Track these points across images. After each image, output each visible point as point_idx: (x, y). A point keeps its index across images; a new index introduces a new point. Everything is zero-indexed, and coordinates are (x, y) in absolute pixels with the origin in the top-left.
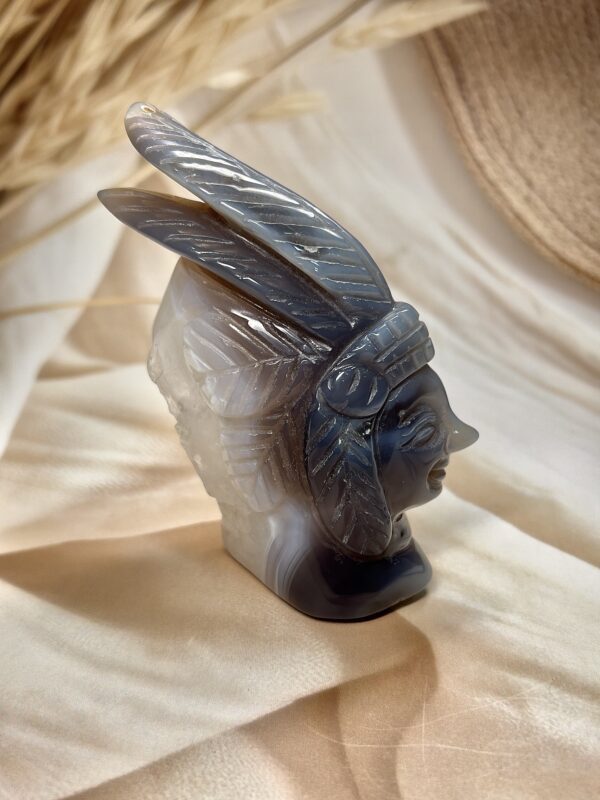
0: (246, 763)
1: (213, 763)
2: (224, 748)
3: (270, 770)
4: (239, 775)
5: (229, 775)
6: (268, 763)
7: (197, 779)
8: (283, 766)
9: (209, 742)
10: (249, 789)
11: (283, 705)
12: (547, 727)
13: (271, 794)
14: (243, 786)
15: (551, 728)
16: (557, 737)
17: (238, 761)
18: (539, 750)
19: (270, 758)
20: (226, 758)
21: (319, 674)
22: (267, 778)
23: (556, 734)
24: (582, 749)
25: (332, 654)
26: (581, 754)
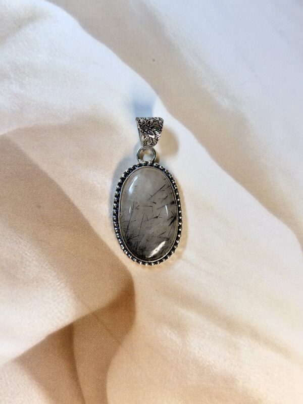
0: (20, 386)
2: (7, 376)
5: (12, 395)
6: (34, 385)
8: (42, 387)
11: (39, 340)
15: (198, 352)
16: (201, 359)
17: (16, 384)
18: (189, 369)
19: (34, 382)
21: (60, 312)
23: (201, 357)
24: (213, 367)
25: (69, 294)
26: (212, 371)
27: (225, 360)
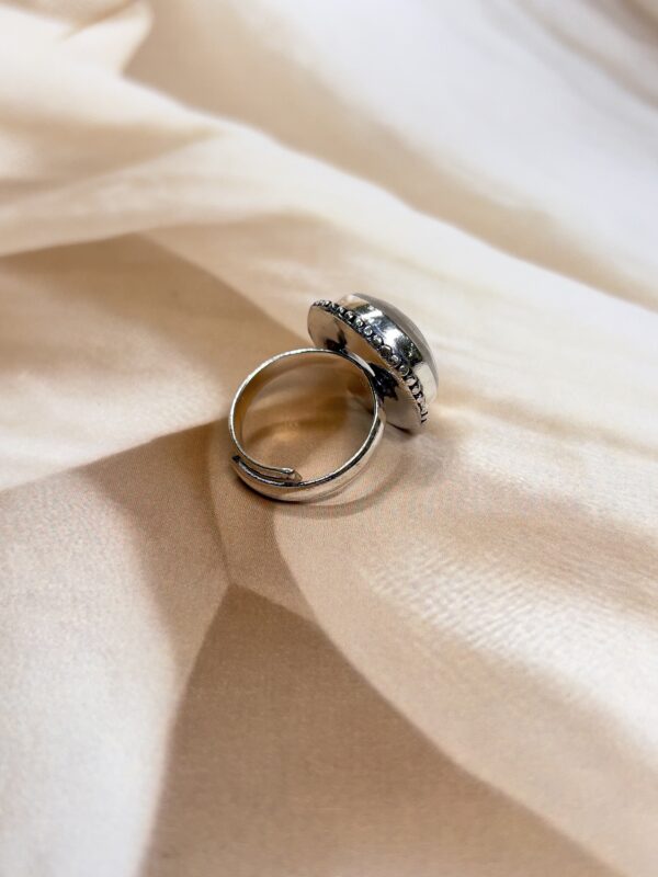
0: (76, 508)
1: (32, 509)
2: (50, 492)
3: (107, 514)
4: (65, 520)
5: (50, 521)
6: (106, 507)
7: (8, 526)
8: (126, 510)
9: (29, 486)
10: (76, 535)
11: (136, 445)
12: (482, 464)
13: (103, 541)
14: (67, 532)
15: (487, 465)
16: (494, 475)
17: (66, 506)
18: (467, 489)
19: (110, 502)
20: (50, 503)
22: (102, 523)
23: (492, 472)
24: (525, 487)
26: (522, 493)
27: (551, 476)
